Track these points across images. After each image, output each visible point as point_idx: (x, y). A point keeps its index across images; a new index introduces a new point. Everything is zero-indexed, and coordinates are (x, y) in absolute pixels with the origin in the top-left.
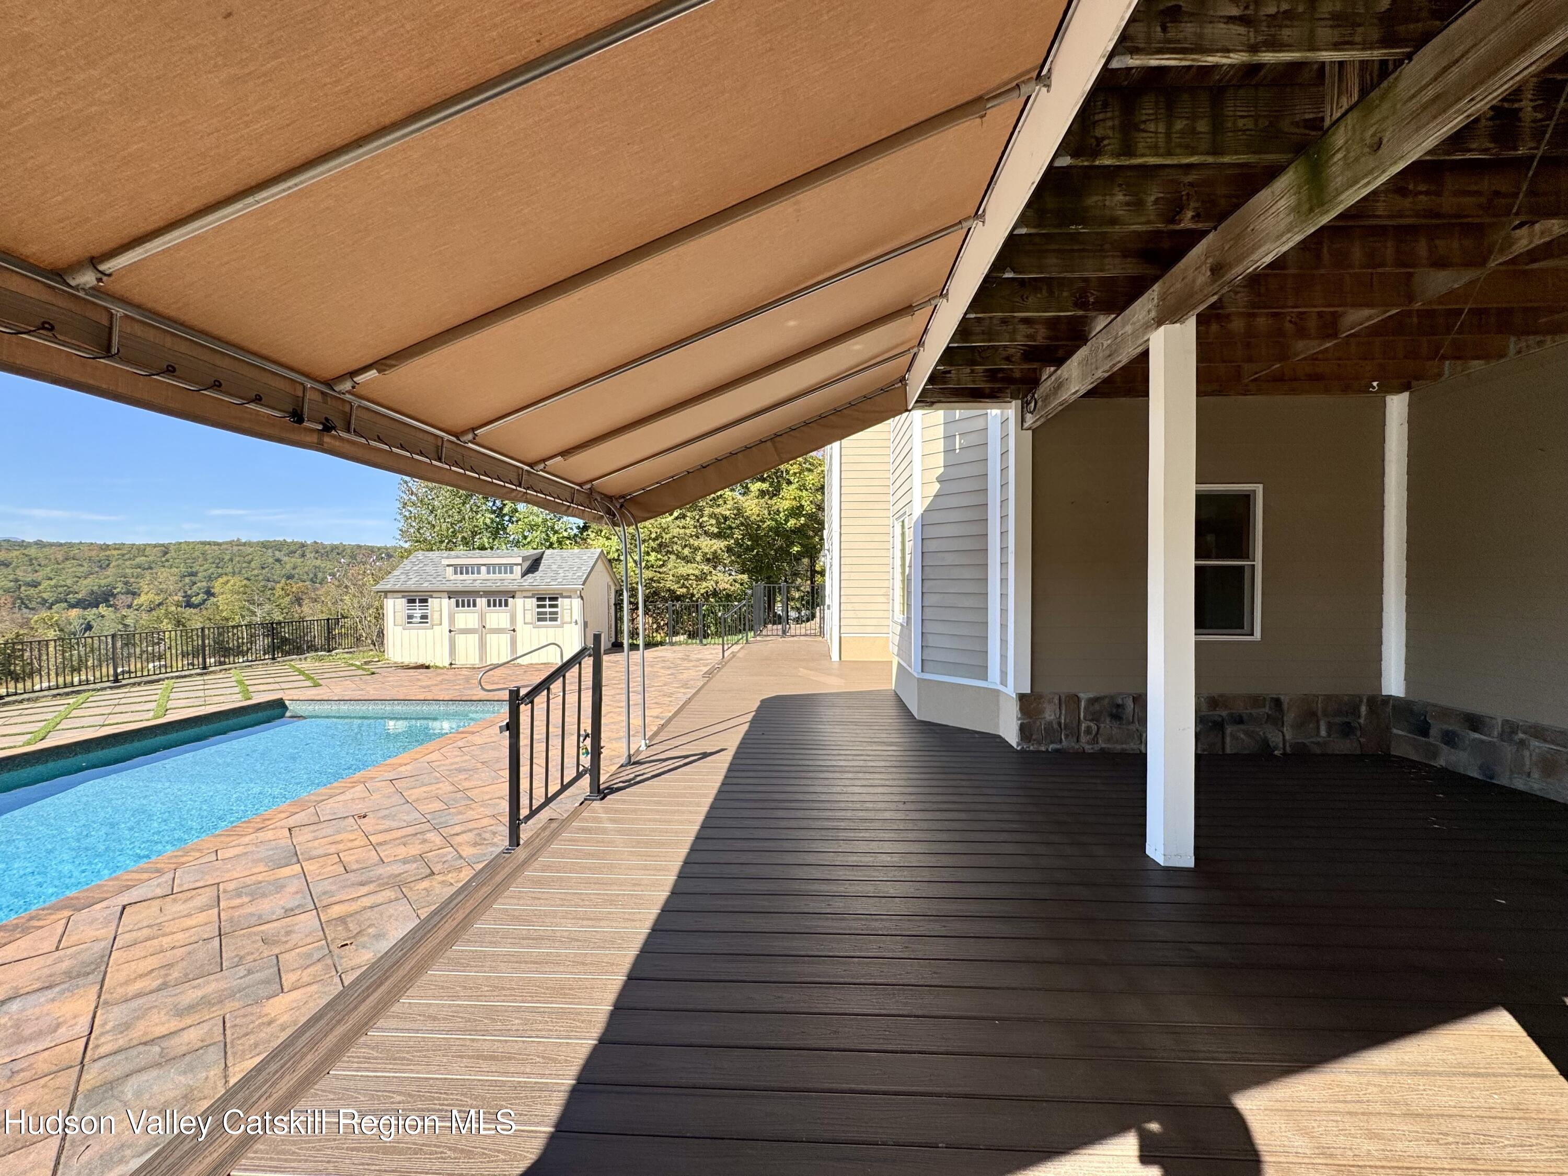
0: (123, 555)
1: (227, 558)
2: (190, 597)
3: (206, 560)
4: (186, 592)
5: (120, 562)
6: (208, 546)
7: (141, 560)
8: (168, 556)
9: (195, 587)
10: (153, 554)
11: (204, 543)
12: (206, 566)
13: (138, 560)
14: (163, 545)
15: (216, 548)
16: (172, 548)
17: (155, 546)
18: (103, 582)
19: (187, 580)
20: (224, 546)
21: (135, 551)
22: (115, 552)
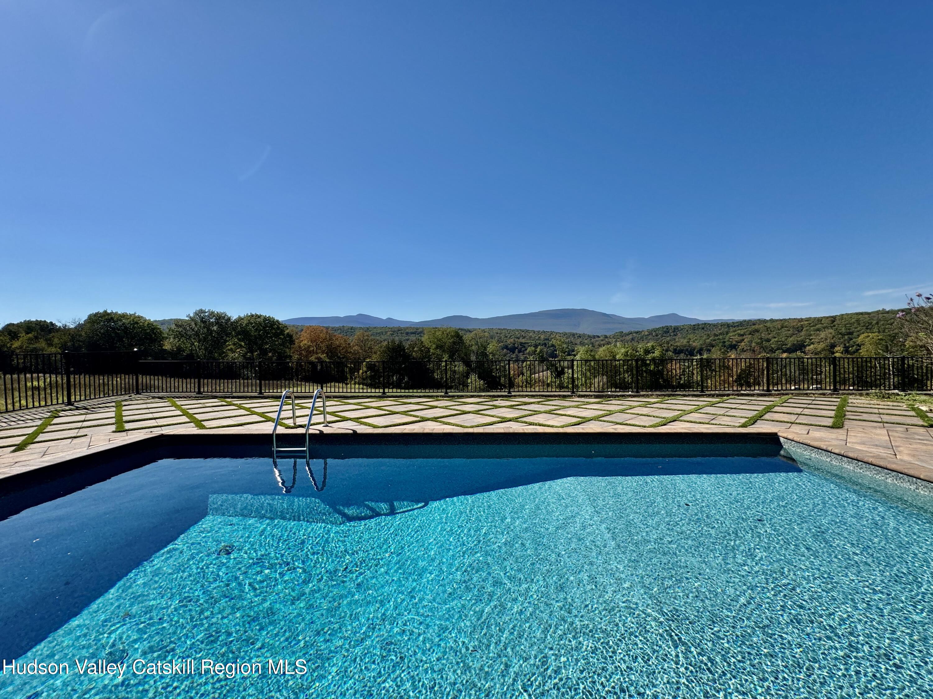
0: (810, 324)
1: (874, 322)
2: (848, 347)
3: (859, 324)
4: (845, 345)
5: (808, 328)
6: (860, 316)
7: (819, 326)
8: (835, 323)
9: (851, 342)
10: (825, 323)
11: (857, 314)
12: (859, 329)
13: (817, 326)
14: (832, 317)
15: (866, 316)
16: (838, 317)
17: (827, 318)
18: (799, 339)
19: (846, 337)
20: (872, 315)
21: (816, 322)
22: (806, 322)
